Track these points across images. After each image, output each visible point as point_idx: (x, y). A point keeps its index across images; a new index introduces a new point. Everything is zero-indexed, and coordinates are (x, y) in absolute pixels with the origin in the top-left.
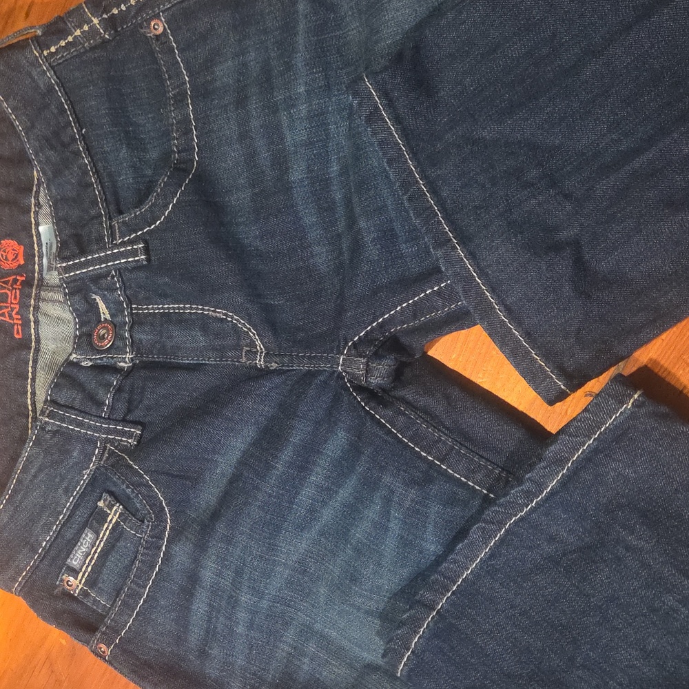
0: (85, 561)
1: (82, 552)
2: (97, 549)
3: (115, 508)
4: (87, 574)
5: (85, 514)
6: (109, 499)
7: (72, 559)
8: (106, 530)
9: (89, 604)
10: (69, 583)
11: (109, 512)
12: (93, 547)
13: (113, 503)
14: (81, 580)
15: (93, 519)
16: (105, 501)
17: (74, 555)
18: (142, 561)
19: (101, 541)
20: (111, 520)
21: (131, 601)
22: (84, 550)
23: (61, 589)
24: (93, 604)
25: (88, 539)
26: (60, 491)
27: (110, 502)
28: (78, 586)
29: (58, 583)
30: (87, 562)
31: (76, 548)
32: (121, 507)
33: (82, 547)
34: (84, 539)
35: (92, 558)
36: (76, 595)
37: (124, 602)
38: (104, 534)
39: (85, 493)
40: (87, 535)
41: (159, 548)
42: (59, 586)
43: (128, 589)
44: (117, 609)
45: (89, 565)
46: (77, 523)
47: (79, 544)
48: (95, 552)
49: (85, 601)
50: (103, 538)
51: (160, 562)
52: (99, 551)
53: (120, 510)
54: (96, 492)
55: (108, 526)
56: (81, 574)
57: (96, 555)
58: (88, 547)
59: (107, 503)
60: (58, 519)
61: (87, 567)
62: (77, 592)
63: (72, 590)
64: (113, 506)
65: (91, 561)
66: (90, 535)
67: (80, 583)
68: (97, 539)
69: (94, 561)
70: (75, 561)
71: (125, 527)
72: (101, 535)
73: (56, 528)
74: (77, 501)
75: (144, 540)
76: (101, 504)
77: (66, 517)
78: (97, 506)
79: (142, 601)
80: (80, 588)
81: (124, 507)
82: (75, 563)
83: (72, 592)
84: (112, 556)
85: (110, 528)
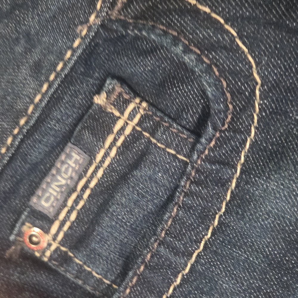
0: (66, 201)
1: (60, 186)
2: (89, 182)
3: (131, 107)
4: (68, 224)
5: (69, 116)
6: (118, 89)
7: (39, 198)
8: (110, 148)
9: (68, 275)
10: (34, 239)
11: (117, 114)
12: (80, 178)
13: (126, 97)
14: (56, 235)
15: (84, 128)
16: (109, 93)
17: (44, 191)
18: (185, 207)
19: (97, 168)
20: (123, 129)
21: (156, 279)
22: (63, 182)
23: (19, 247)
24: (77, 277)
25: (71, 163)
26: (25, 71)
27: (120, 94)
28: (50, 245)
29: (12, 238)
30: (70, 203)
31: (48, 179)
32: (144, 104)
33: (59, 178)
34: (63, 163)
35: (80, 197)
36: (46, 259)
37: (142, 280)
38: (106, 155)
39: (72, 77)
40: (69, 156)
41: (224, 184)
42: (14, 243)
43: (152, 257)
44: (128, 291)
45: (72, 208)
46: (52, 133)
47: (54, 171)
48: (85, 187)
49: (61, 270)
50: (102, 161)
51: (223, 210)
52: (92, 184)
53: (141, 111)
54: (92, 77)
55: (115, 140)
56: (56, 225)
57: (88, 192)
58: (71, 178)
59: (114, 97)
60: (17, 123)
61: (70, 212)
62: (48, 254)
63: (38, 251)
64: (127, 102)
65: (76, 202)
66: (75, 156)
67: (54, 239)
68: (90, 163)
69: (81, 204)
70: (47, 200)
71: (154, 141)
72: (99, 157)
73: (13, 141)
74: (54, 93)
75: (193, 167)
76: (100, 100)
77: (32, 122)
78: (92, 103)
79: (179, 280)
80: (53, 248)
81: (150, 104)
82: (46, 205)
83: (37, 254)
84: (123, 195)
85: (119, 143)
